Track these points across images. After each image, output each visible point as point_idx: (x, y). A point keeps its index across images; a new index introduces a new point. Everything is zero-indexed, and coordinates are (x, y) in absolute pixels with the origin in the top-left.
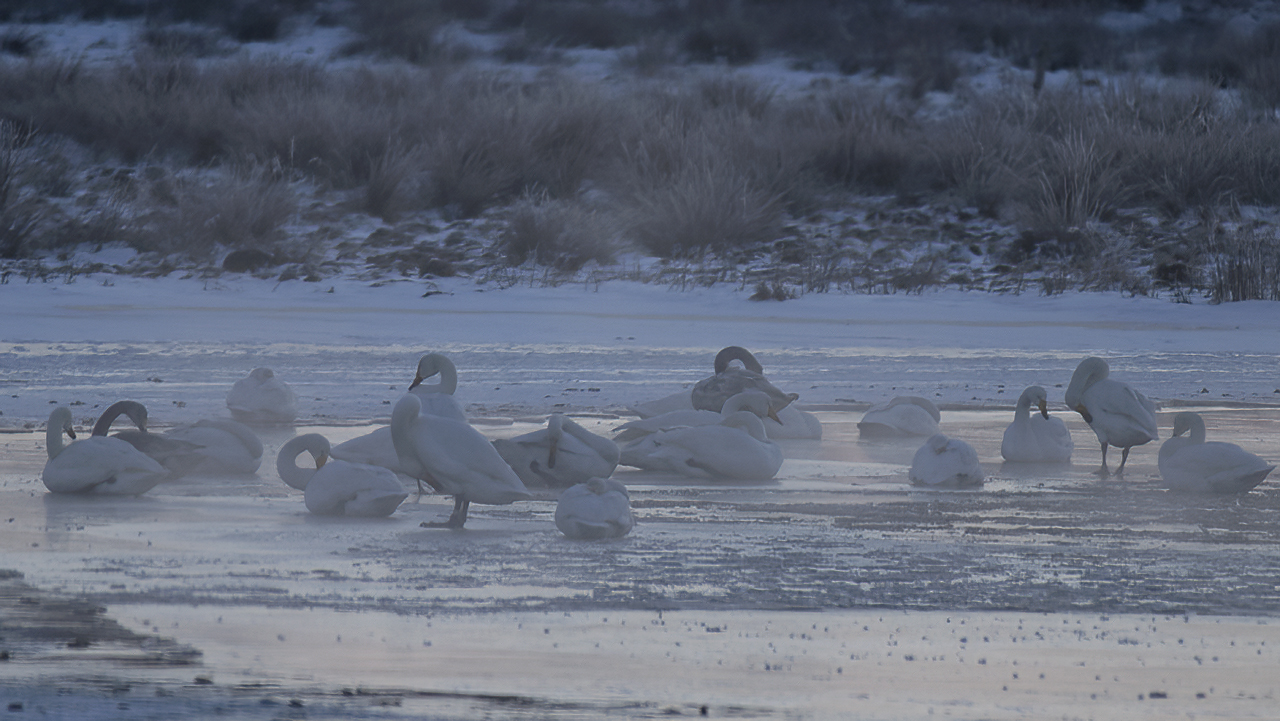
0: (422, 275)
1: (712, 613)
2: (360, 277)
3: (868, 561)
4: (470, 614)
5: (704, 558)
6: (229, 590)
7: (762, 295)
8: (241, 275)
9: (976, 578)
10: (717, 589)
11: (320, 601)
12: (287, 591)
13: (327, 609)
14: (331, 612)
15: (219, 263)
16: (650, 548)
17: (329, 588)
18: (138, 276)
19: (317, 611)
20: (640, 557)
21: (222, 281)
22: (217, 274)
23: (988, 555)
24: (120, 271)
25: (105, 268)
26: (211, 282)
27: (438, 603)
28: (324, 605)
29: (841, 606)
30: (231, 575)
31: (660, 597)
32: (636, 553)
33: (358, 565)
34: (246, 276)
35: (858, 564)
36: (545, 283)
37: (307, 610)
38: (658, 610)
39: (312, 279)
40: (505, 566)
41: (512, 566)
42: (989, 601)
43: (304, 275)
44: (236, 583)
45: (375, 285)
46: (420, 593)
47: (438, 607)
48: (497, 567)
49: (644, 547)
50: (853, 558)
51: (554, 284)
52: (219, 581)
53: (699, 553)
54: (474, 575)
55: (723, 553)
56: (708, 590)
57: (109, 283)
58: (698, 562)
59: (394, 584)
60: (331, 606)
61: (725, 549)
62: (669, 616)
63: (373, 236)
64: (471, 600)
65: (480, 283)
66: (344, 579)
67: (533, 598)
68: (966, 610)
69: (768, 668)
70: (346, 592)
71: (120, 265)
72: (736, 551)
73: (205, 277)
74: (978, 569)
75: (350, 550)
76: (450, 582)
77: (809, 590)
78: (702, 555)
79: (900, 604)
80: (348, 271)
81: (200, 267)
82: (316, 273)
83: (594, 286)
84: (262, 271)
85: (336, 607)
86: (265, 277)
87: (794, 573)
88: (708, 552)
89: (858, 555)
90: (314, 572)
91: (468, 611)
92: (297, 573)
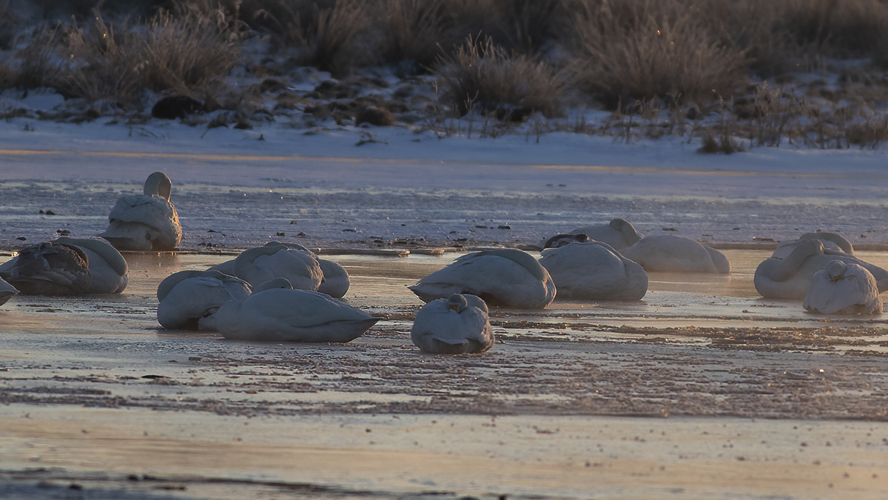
0: (357, 124)
1: (548, 418)
2: (293, 126)
3: (731, 377)
4: (293, 415)
5: (561, 372)
6: (48, 391)
7: (709, 148)
8: (169, 121)
9: (839, 393)
10: (563, 398)
11: (139, 402)
12: (109, 393)
13: (145, 409)
14: (149, 411)
15: (148, 111)
16: (507, 362)
17: (154, 391)
18: (61, 122)
19: (133, 410)
20: (493, 370)
21: (148, 128)
22: (144, 120)
23: (861, 373)
24: (43, 117)
25: (29, 113)
26: (137, 129)
27: (264, 406)
28: (142, 405)
29: (687, 414)
30: (56, 378)
31: (500, 404)
32: (489, 367)
33: (193, 372)
34: (175, 123)
35: (720, 379)
36: (484, 133)
37: (124, 409)
38: (493, 414)
39: (243, 126)
40: (348, 375)
41: (355, 376)
42: (846, 412)
43: (233, 122)
44: (59, 384)
45: (307, 134)
46: (248, 396)
47: (263, 408)
48: (339, 376)
49: (501, 361)
50: (717, 374)
51: (494, 135)
52: (40, 383)
53: (558, 367)
54: (312, 383)
55: (581, 367)
56: (553, 398)
57: (30, 128)
58: (553, 374)
59: (224, 389)
60: (149, 406)
61: (586, 364)
62: (501, 421)
63: (317, 89)
64: (300, 403)
65: (417, 132)
66: (173, 383)
67: (366, 403)
68: (818, 419)
69: (588, 465)
70: (169, 394)
71: (44, 111)
72: (596, 366)
73: (131, 123)
74: (845, 385)
75: (190, 359)
76: (285, 388)
77: (659, 400)
78: (559, 369)
79: (751, 413)
80: (283, 119)
81: (127, 114)
82: (248, 121)
83: (535, 137)
84: (191, 118)
85: (154, 407)
86: (193, 125)
87: (650, 386)
88: (567, 367)
89: (724, 371)
90: (143, 377)
91: (292, 412)
92: (128, 378)
